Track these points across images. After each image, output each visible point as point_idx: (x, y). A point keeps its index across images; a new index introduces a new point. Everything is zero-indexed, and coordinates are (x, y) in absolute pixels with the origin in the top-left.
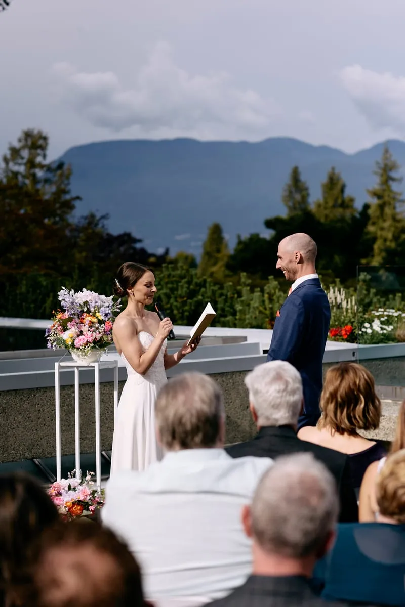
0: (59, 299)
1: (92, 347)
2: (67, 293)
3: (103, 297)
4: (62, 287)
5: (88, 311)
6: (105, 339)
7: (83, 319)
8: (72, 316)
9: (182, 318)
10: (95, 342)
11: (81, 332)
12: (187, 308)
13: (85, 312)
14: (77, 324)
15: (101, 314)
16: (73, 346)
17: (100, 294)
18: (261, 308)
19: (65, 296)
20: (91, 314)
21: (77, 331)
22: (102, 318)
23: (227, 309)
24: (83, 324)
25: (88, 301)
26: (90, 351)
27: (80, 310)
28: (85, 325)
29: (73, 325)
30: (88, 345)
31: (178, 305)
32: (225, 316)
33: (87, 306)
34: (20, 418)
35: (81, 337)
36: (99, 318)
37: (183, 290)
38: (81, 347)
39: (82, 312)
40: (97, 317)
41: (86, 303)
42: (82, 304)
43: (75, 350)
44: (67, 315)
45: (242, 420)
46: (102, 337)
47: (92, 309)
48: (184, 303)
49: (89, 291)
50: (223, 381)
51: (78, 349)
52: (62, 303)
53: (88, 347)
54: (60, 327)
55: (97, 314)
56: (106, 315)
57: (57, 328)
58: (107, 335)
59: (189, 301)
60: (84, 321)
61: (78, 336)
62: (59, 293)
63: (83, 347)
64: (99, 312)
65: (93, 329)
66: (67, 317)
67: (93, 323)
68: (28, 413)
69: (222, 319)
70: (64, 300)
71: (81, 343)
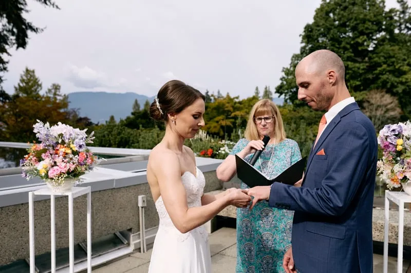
0: (34, 131)
1: (66, 177)
2: (42, 126)
3: (77, 130)
4: (38, 120)
5: (63, 143)
6: (79, 169)
7: (58, 150)
8: (46, 148)
9: (115, 144)
10: (69, 173)
11: (55, 163)
12: (117, 140)
13: (60, 144)
14: (51, 154)
15: (75, 145)
16: (47, 176)
17: (74, 128)
18: (153, 140)
19: (40, 128)
20: (65, 145)
21: (51, 161)
22: (75, 149)
23: (135, 140)
24: (57, 155)
25: (63, 133)
26: (64, 182)
27: (55, 142)
28: (59, 156)
29: (47, 156)
30: (62, 176)
31: (113, 138)
32: (134, 143)
33: (61, 138)
34: (6, 230)
35: (55, 168)
36: (73, 149)
37: (115, 132)
38: (54, 178)
39: (57, 143)
40: (71, 149)
41: (61, 135)
42: (57, 136)
43: (49, 180)
44: (41, 146)
46: (76, 168)
47: (67, 141)
48: (116, 138)
49: (64, 125)
51: (52, 179)
52: (38, 135)
53: (62, 177)
54: (35, 158)
55: (72, 146)
56: (80, 146)
57: (31, 159)
58: (81, 165)
59: (118, 137)
60: (58, 152)
61: (52, 166)
62: (34, 126)
63: (57, 178)
64: (73, 143)
65: (67, 160)
66: (42, 148)
67: (67, 154)
68: (13, 224)
69: (133, 145)
70: (39, 132)
71: (55, 174)
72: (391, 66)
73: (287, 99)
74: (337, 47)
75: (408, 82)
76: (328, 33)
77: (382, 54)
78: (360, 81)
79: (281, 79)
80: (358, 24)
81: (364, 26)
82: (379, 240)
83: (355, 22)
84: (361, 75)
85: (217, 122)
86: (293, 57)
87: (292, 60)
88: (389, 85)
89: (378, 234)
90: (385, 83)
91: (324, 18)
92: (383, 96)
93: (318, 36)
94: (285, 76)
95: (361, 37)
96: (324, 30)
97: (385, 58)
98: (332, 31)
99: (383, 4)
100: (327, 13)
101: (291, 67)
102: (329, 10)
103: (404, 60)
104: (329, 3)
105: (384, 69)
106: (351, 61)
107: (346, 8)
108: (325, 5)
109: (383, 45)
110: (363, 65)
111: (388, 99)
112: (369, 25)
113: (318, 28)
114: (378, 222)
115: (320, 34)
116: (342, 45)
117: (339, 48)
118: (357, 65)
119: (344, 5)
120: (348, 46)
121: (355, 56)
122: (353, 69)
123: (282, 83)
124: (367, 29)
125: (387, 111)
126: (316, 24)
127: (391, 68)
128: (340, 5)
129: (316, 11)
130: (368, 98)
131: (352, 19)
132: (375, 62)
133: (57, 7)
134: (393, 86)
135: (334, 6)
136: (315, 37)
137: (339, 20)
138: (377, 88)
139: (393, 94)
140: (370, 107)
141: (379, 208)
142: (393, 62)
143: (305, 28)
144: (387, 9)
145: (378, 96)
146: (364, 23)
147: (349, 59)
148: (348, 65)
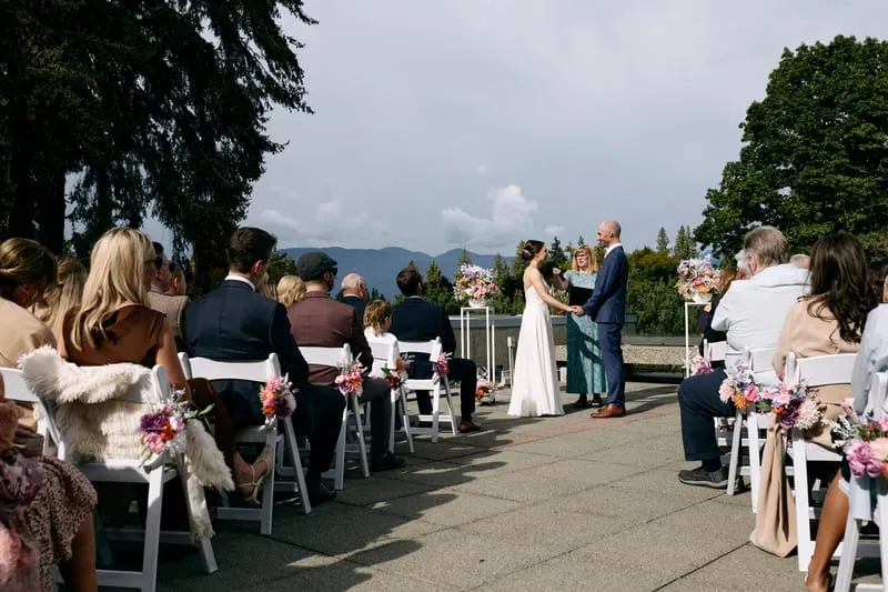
2: (466, 267)
7: (477, 281)
8: (470, 280)
24: (477, 284)
25: (479, 271)
33: (478, 274)
39: (476, 277)
42: (475, 273)
49: (477, 266)
55: (485, 279)
56: (491, 279)
70: (464, 271)
73: (718, 253)
74: (814, 148)
76: (796, 120)
78: (864, 213)
79: (705, 213)
80: (856, 100)
83: (850, 97)
86: (727, 168)
87: (725, 175)
91: (787, 90)
94: (712, 206)
98: (803, 116)
101: (723, 189)
102: (799, 72)
104: (800, 58)
106: (846, 174)
107: (832, 67)
108: (789, 64)
110: (870, 181)
112: (879, 102)
113: (776, 111)
115: (780, 122)
116: (825, 143)
117: (818, 149)
118: (857, 180)
119: (829, 61)
120: (838, 144)
121: (852, 163)
122: (850, 189)
123: (707, 221)
124: (875, 108)
126: (771, 102)
128: (822, 63)
129: (771, 76)
130: (882, 246)
131: (843, 90)
133: (309, 110)
135: (809, 66)
136: (770, 128)
137: (819, 92)
143: (749, 111)
146: (869, 96)
147: (839, 169)
148: (838, 181)
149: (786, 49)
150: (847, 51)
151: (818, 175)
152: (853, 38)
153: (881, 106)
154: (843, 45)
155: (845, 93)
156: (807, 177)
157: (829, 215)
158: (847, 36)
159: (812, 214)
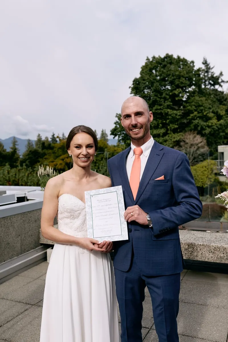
18: (4, 177)
45: (17, 243)
50: (5, 222)
72: (200, 113)
73: (120, 140)
74: (159, 98)
75: (213, 126)
76: (152, 86)
77: (193, 103)
78: (177, 125)
79: (115, 123)
80: (174, 79)
81: (179, 81)
82: (212, 261)
83: (172, 78)
84: (178, 120)
85: (63, 160)
88: (199, 128)
89: (212, 256)
90: (196, 126)
91: (148, 74)
92: (195, 137)
93: (144, 88)
94: (118, 120)
95: (177, 90)
96: (148, 83)
97: (196, 107)
98: (155, 84)
99: (193, 64)
100: (151, 70)
102: (152, 67)
103: (210, 108)
104: (152, 62)
105: (195, 115)
106: (170, 109)
107: (164, 66)
108: (149, 63)
109: (194, 96)
110: (180, 112)
111: (198, 139)
112: (183, 81)
113: (144, 82)
114: (211, 245)
115: (145, 86)
116: (163, 96)
117: (161, 98)
118: (175, 112)
119: (164, 63)
120: (168, 97)
121: (173, 105)
122: (172, 115)
123: (116, 127)
124: (182, 83)
125: (198, 148)
126: (142, 78)
127: (200, 115)
128: (161, 64)
129: (142, 68)
130: (184, 138)
131: (170, 75)
132: (188, 110)
134: (203, 129)
135: (156, 65)
136: (142, 89)
137: (160, 75)
138: (191, 130)
139: (203, 135)
140: (186, 146)
141: (209, 231)
142: (202, 110)
143: (134, 81)
144: (196, 68)
145: (191, 136)
146: (179, 78)
147: (168, 107)
148: (168, 112)
149: (147, 57)
150: (170, 60)
151: (160, 109)
152: (172, 55)
153: (184, 82)
154: (169, 57)
155: (171, 76)
156: (156, 109)
157: (164, 125)
158: (170, 54)
159: (158, 125)
